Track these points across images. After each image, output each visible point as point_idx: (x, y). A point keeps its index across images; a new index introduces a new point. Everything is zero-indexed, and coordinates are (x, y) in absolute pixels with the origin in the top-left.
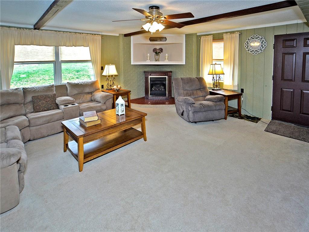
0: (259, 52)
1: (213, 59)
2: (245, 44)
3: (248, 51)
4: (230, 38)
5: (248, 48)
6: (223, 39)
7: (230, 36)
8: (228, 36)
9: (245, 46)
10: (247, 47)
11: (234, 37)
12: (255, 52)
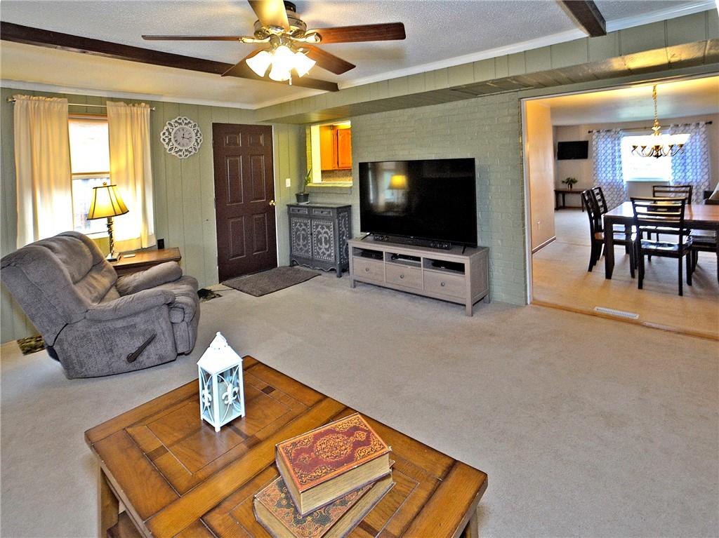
0: (192, 153)
1: (73, 172)
2: (164, 134)
3: (171, 150)
4: (126, 114)
5: (171, 144)
6: (106, 116)
7: (128, 112)
8: (123, 109)
9: (164, 140)
10: (167, 140)
11: (137, 114)
12: (185, 154)
